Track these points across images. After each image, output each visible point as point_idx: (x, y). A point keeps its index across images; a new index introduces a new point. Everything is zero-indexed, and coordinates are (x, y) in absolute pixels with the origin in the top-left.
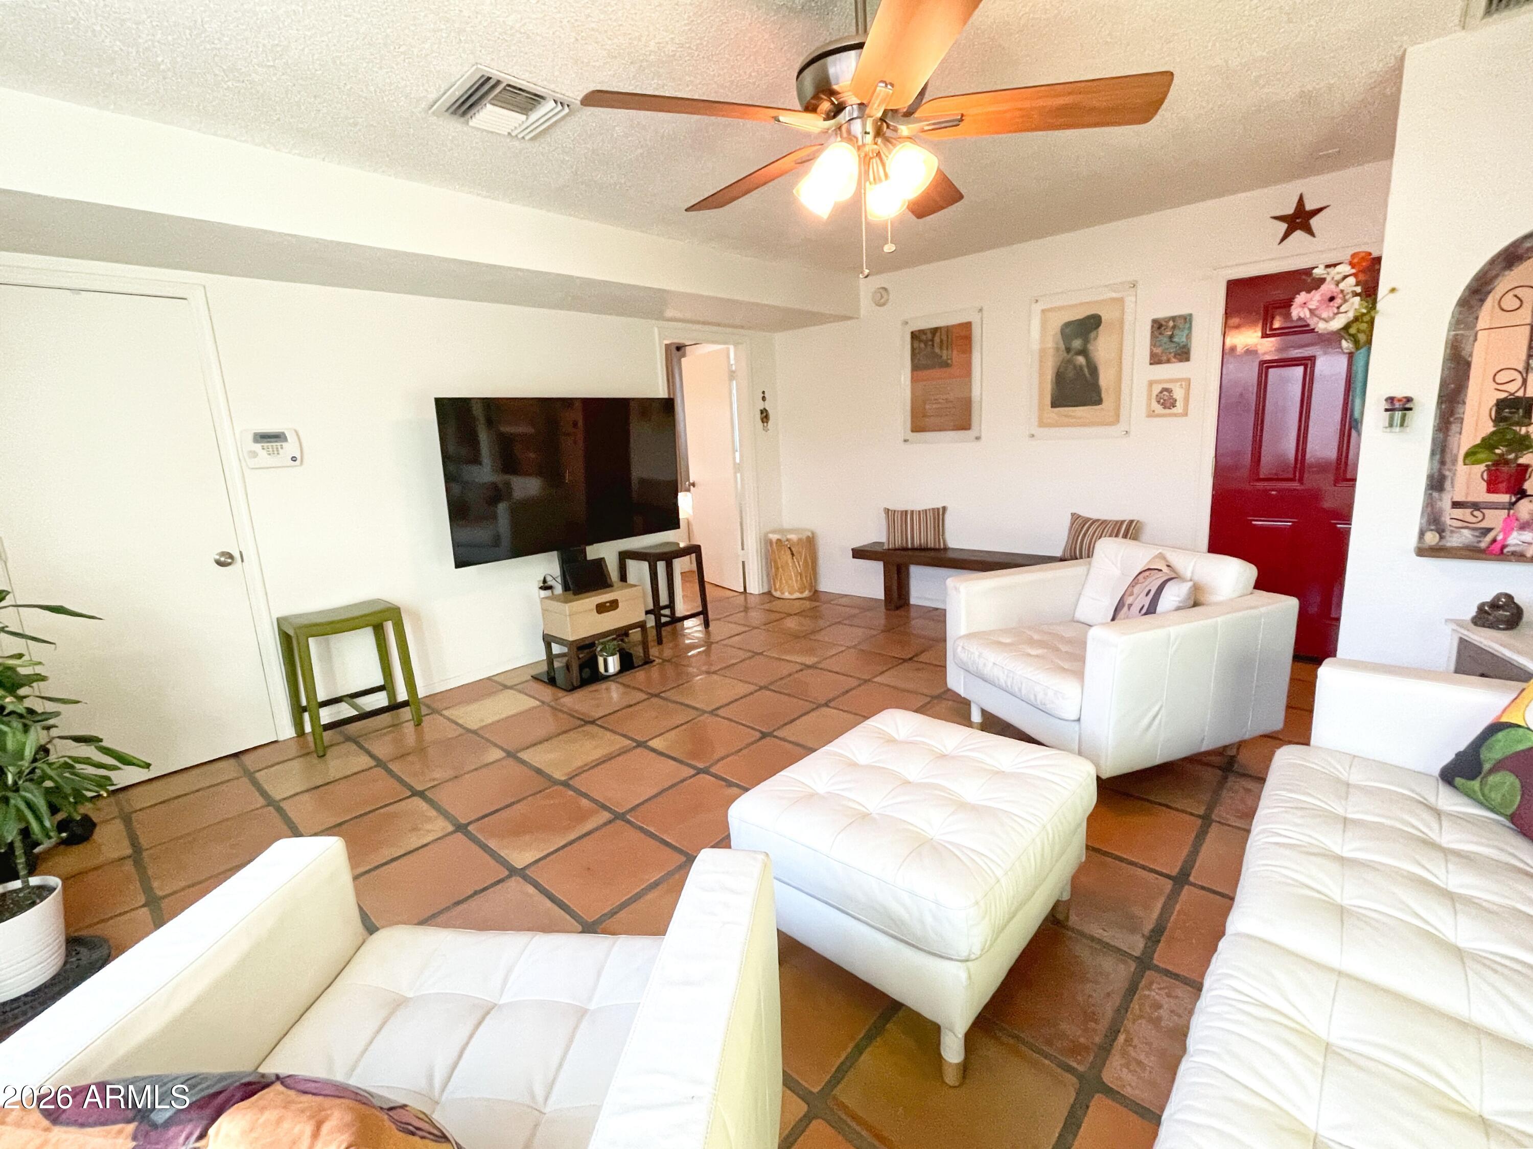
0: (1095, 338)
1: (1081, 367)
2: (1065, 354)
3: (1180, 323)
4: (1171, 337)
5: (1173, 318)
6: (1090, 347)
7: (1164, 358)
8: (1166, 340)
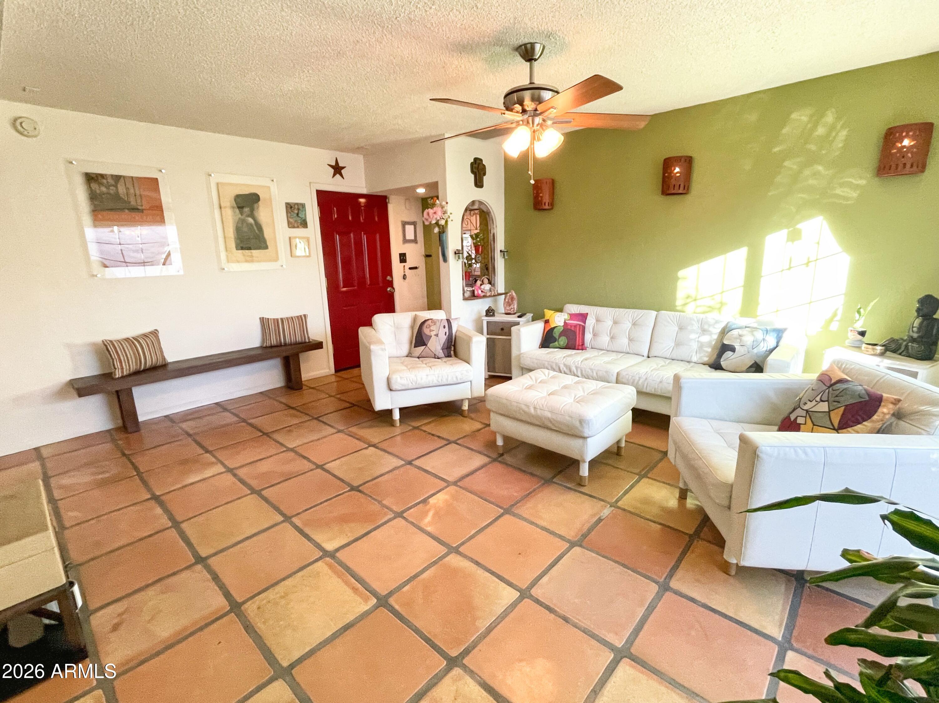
0: (258, 207)
1: (251, 225)
2: (240, 216)
3: (301, 207)
4: (298, 214)
5: (297, 204)
6: (256, 214)
7: (296, 225)
8: (295, 215)
